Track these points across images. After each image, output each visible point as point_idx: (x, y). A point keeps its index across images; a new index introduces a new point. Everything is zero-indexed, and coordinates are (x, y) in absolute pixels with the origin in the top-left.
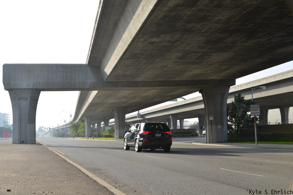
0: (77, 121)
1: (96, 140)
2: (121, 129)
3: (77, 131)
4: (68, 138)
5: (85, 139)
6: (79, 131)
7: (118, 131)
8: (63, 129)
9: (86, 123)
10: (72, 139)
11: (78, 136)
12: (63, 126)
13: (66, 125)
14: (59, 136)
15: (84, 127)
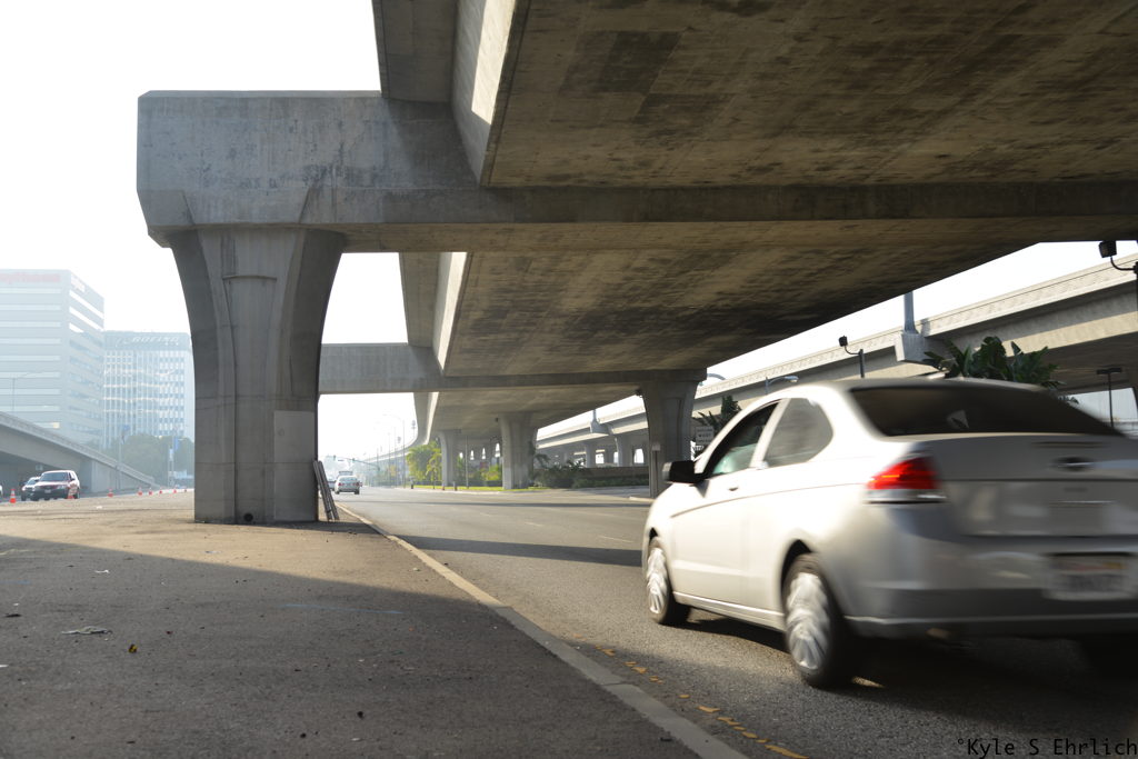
1: (462, 491)
2: (516, 466)
4: (399, 489)
5: (438, 490)
7: (510, 470)
10: (408, 489)
11: (426, 483)
14: (381, 484)
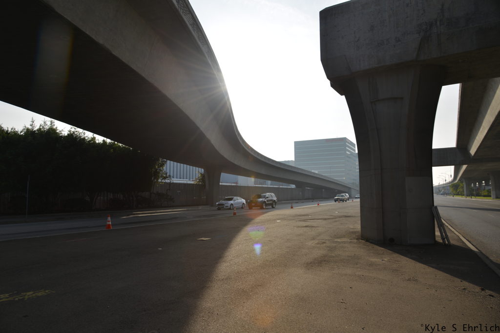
0: (456, 182)
1: (474, 198)
2: (497, 190)
3: (456, 190)
4: (448, 196)
5: (464, 198)
6: (458, 190)
7: (494, 192)
8: (443, 187)
9: (464, 184)
12: (444, 184)
13: (446, 184)
15: (463, 187)
